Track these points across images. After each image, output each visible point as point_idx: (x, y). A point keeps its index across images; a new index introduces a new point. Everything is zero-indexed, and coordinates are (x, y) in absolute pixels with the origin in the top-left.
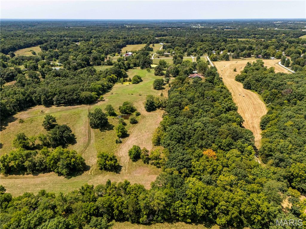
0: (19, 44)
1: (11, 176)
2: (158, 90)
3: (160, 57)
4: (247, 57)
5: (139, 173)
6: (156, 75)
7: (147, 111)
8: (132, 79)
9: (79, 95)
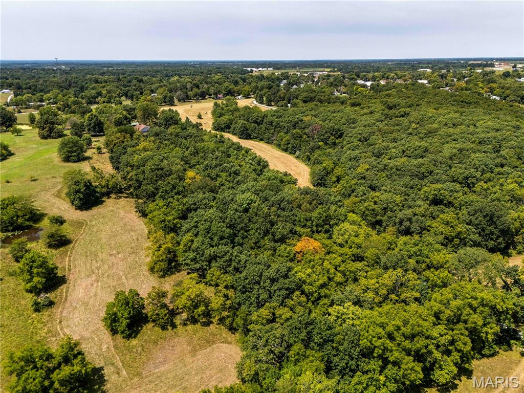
2: (77, 162)
3: (22, 111)
4: (200, 98)
5: (165, 361)
6: (44, 137)
7: (79, 209)
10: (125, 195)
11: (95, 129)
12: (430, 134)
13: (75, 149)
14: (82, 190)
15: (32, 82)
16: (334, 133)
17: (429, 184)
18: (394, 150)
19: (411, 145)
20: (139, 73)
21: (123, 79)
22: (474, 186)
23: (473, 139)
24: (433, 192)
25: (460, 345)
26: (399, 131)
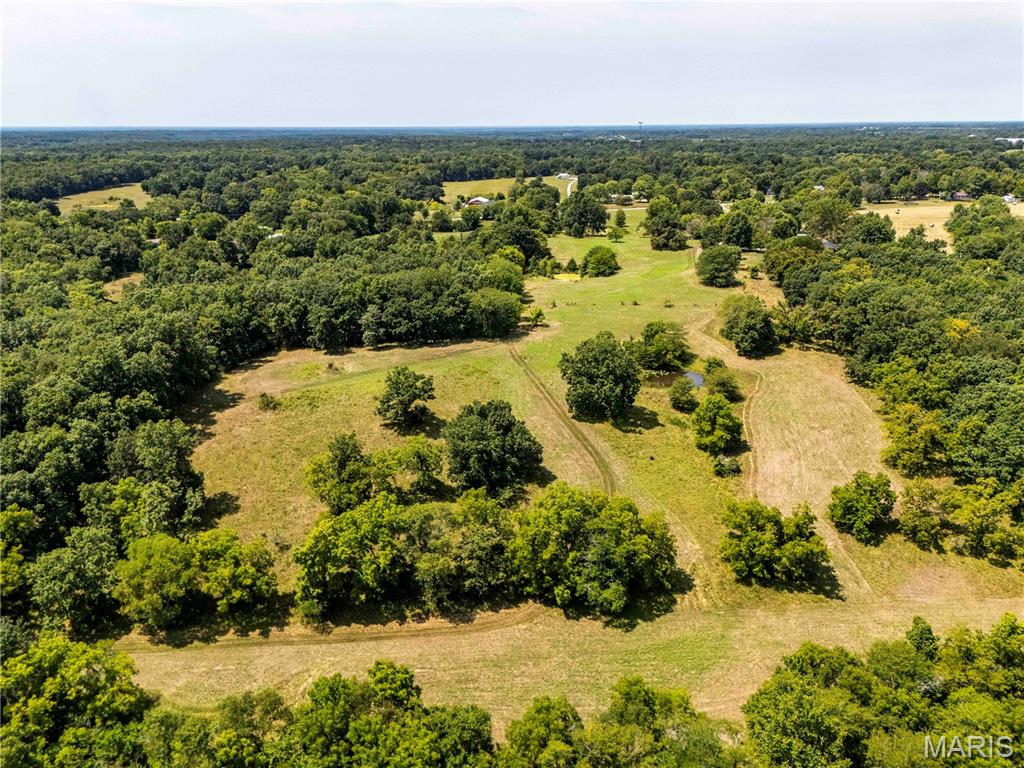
0: (66, 177)
1: (343, 629)
2: (724, 287)
4: (914, 197)
5: (931, 592)
6: (658, 247)
7: (745, 355)
8: (579, 262)
9: (467, 303)
10: (816, 347)
11: (738, 239)
13: (726, 266)
14: (758, 326)
15: (599, 161)
20: (765, 148)
21: (745, 159)
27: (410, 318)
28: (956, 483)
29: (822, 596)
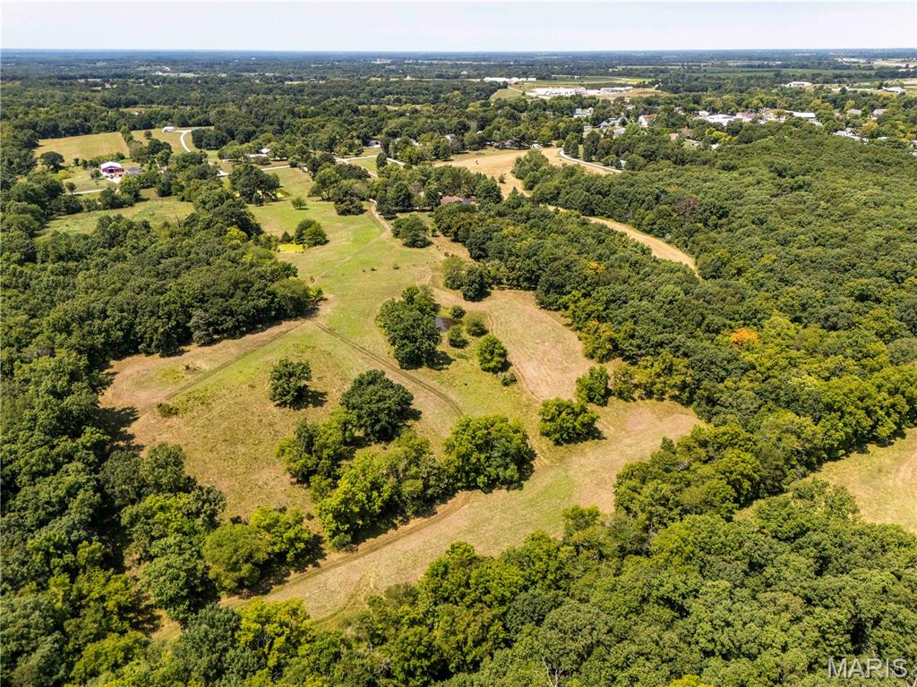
1: (364, 545)
5: (639, 423)
6: (343, 213)
7: (470, 300)
8: (292, 233)
9: (274, 294)
11: (403, 203)
12: (845, 217)
14: (477, 280)
16: (715, 211)
17: (852, 279)
18: (802, 237)
19: (824, 231)
22: (903, 282)
23: (901, 225)
24: (860, 287)
25: (899, 408)
26: (804, 211)
27: (232, 314)
28: (623, 360)
29: (596, 440)
